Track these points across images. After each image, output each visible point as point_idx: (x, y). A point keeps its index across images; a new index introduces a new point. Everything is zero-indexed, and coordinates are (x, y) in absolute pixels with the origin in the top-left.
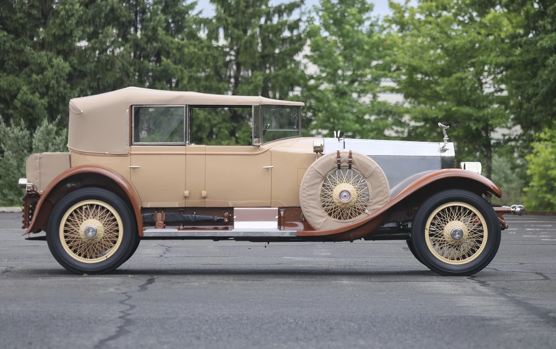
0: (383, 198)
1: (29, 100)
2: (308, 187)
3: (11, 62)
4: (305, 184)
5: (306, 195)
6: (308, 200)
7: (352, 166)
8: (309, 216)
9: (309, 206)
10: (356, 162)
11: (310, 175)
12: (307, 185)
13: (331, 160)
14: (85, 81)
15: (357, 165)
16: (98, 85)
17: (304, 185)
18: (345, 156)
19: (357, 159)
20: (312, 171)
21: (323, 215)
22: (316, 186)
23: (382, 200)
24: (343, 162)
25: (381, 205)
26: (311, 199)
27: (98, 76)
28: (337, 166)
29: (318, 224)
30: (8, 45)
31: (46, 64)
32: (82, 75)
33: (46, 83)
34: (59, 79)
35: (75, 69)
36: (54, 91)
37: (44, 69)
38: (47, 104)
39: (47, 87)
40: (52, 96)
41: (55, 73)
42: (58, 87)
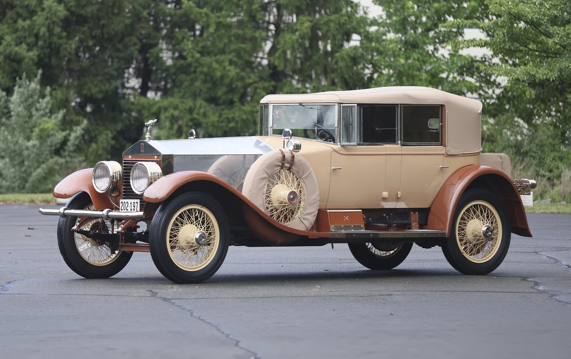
1: (13, 53)
14: (86, 28)
16: (102, 34)
27: (103, 22)
31: (35, 6)
32: (82, 20)
33: (35, 31)
34: (51, 26)
35: (72, 13)
36: (45, 41)
37: (32, 13)
38: (36, 58)
39: (37, 36)
40: (42, 48)
41: (47, 19)
42: (50, 36)
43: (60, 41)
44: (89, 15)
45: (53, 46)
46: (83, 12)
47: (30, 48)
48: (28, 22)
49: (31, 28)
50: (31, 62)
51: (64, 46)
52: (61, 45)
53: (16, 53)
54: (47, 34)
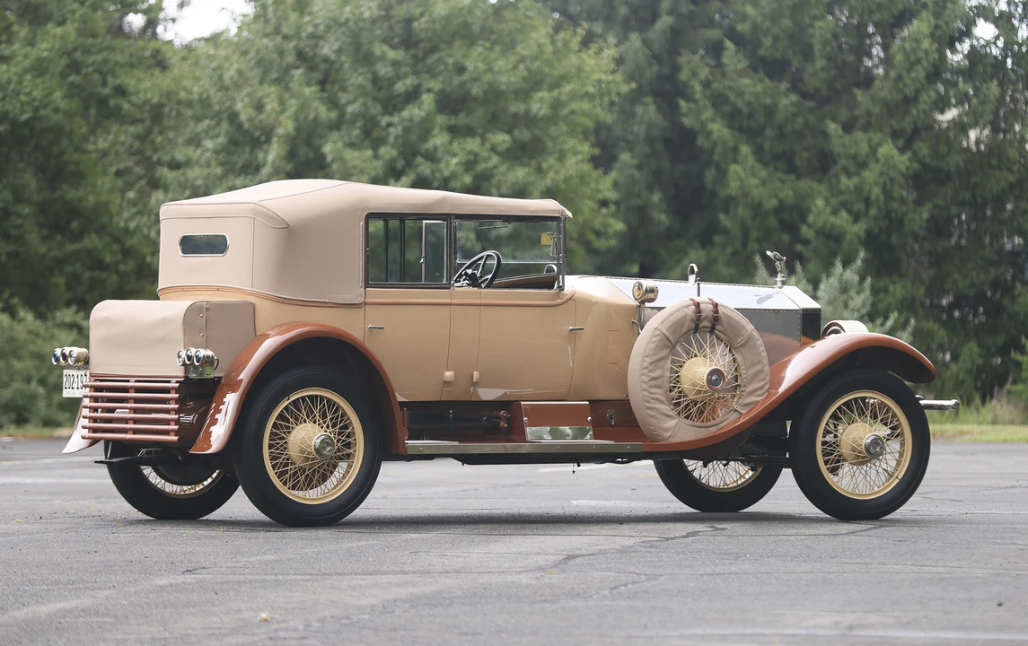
0: (763, 383)
1: (828, 226)
2: (651, 363)
3: (805, 155)
4: (646, 359)
5: (648, 379)
6: (650, 387)
7: (717, 327)
8: (652, 416)
9: (653, 399)
10: (724, 319)
11: (654, 342)
12: (649, 360)
13: (686, 315)
14: (948, 190)
15: (725, 324)
16: (974, 197)
17: (645, 361)
18: (707, 309)
19: (724, 314)
20: (657, 336)
21: (671, 413)
22: (662, 363)
23: (761, 388)
24: (704, 319)
25: (760, 395)
26: (656, 387)
27: (974, 179)
28: (693, 326)
29: (667, 430)
30: (800, 120)
31: (866, 156)
32: (942, 177)
33: (865, 194)
34: (889, 185)
35: (925, 166)
36: (879, 208)
37: (863, 165)
38: (862, 234)
39: (867, 201)
40: (876, 219)
41: (882, 174)
42: (887, 201)
43: (904, 209)
44: (953, 169)
45: (893, 215)
46: (943, 165)
47: (857, 218)
48: (855, 180)
49: (859, 189)
50: (855, 240)
51: (910, 215)
52: (904, 214)
53: (833, 226)
54: (882, 198)
